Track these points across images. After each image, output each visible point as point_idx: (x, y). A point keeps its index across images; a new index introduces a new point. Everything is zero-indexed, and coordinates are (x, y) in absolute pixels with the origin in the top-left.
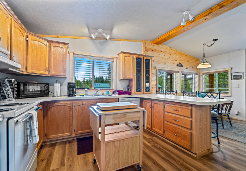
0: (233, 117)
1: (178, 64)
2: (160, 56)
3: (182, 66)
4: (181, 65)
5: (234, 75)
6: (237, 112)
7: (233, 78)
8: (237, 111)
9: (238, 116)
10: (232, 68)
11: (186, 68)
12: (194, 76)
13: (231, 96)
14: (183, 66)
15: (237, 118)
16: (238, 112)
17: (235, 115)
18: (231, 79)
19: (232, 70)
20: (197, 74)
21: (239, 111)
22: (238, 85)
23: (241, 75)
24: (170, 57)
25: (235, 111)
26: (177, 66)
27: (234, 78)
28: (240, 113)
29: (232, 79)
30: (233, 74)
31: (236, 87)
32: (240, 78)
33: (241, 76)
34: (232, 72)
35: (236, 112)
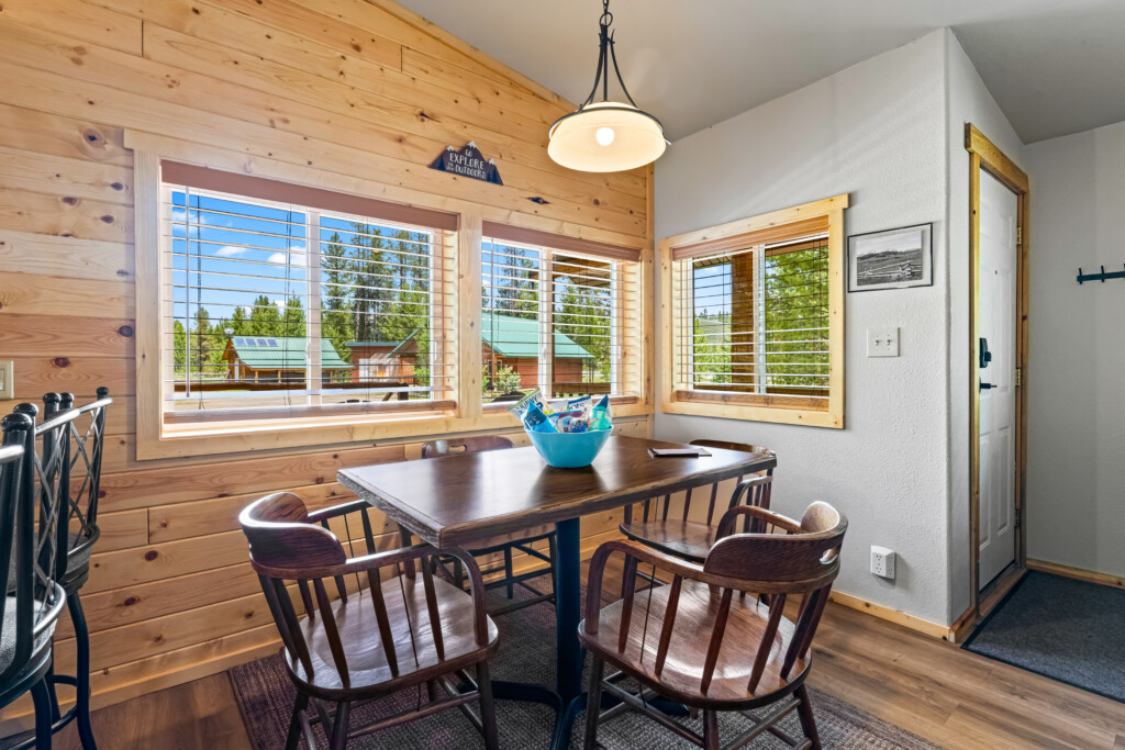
0: (857, 598)
1: (445, 154)
2: (194, 20)
3: (493, 176)
4: (486, 164)
5: (865, 252)
6: (888, 557)
7: (860, 282)
8: (885, 552)
9: (895, 592)
10: (851, 198)
11: (536, 200)
12: (622, 271)
13: (844, 428)
14: (500, 171)
15: (886, 605)
16: (895, 560)
17: (877, 585)
18: (847, 290)
19: (854, 209)
20: (633, 254)
21: (901, 553)
22: (894, 337)
23: (919, 246)
24: (344, 66)
25: (875, 549)
26: (432, 166)
27: (869, 273)
28: (904, 563)
29: (854, 286)
30: (862, 248)
31: (883, 349)
32: (907, 272)
33: (917, 255)
34: (854, 230)
35: (878, 556)
